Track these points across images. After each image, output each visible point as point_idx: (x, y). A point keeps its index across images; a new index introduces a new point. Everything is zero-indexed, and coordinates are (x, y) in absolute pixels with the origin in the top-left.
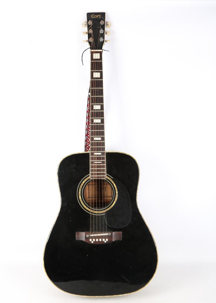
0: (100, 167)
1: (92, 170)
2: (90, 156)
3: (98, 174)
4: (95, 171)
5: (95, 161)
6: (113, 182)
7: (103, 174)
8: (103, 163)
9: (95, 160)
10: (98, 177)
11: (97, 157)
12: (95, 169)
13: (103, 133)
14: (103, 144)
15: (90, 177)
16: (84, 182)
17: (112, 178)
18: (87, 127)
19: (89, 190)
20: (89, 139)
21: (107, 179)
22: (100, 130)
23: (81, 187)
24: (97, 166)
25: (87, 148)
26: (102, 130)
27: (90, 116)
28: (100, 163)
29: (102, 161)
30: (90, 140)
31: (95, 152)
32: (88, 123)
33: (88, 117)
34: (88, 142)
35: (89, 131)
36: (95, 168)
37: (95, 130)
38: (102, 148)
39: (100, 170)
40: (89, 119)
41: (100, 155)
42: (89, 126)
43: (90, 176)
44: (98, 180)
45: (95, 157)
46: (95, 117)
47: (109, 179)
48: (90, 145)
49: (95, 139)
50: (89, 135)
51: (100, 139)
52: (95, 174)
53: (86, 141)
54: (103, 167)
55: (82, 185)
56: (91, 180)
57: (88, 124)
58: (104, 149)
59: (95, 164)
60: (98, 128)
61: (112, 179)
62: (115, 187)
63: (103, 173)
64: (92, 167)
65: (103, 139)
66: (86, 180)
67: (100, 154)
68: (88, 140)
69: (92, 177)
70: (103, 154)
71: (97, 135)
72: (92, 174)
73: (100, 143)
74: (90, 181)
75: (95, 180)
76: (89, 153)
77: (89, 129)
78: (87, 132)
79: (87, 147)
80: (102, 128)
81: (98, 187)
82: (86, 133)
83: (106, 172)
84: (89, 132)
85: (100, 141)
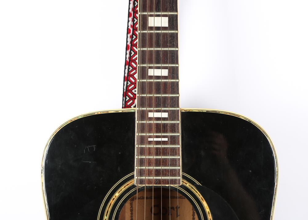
0: (164, 154)
1: (142, 162)
2: (137, 122)
3: (158, 173)
4: (149, 165)
5: (150, 137)
6: (200, 197)
7: (173, 173)
8: (173, 140)
9: (150, 131)
10: (159, 182)
11: (157, 124)
12: (149, 159)
13: (173, 58)
14: (175, 88)
15: (134, 182)
16: (117, 194)
17: (198, 183)
18: (129, 40)
19: (132, 214)
20: (135, 73)
21: (182, 186)
22: (167, 47)
23: (109, 209)
24: (157, 149)
25: (128, 98)
26: (170, 47)
27: (138, 9)
28: (164, 143)
29: (171, 137)
30: (136, 76)
31: (151, 111)
32: (132, 29)
33: (133, 14)
34: (131, 81)
35: (136, 53)
36: (150, 154)
37: (151, 47)
38: (172, 98)
39: (164, 162)
40: (135, 17)
41: (164, 119)
42: (136, 39)
43: (136, 178)
44: (157, 189)
45: (150, 124)
46: (151, 10)
47: (190, 188)
48: (136, 89)
49: (151, 72)
50: (136, 63)
51: (165, 73)
52: (150, 173)
53: (126, 79)
54: (174, 152)
55: (112, 202)
56: (137, 188)
57: (132, 31)
58: (175, 102)
59: (150, 143)
60: (161, 42)
61: (198, 187)
62: (207, 210)
63: (172, 170)
64: (142, 151)
65: (174, 73)
66: (123, 188)
67: (165, 115)
68: (132, 76)
69: (141, 182)
70: (173, 115)
71: (158, 62)
72: (141, 173)
73: (165, 83)
74: (135, 193)
75: (149, 189)
76: (134, 113)
77: (135, 45)
78: (130, 53)
79: (129, 96)
80: (170, 43)
81: (157, 206)
82: (128, 56)
83: (180, 168)
84: (134, 56)
85: (165, 77)
